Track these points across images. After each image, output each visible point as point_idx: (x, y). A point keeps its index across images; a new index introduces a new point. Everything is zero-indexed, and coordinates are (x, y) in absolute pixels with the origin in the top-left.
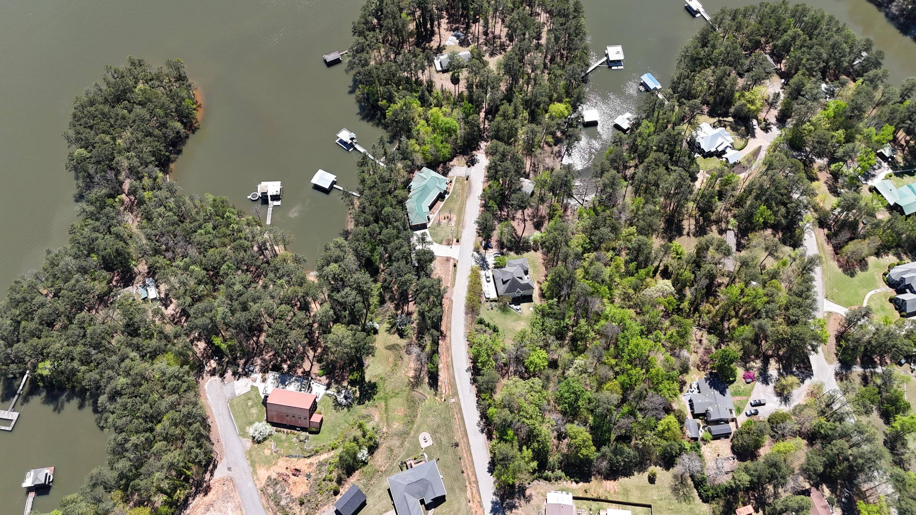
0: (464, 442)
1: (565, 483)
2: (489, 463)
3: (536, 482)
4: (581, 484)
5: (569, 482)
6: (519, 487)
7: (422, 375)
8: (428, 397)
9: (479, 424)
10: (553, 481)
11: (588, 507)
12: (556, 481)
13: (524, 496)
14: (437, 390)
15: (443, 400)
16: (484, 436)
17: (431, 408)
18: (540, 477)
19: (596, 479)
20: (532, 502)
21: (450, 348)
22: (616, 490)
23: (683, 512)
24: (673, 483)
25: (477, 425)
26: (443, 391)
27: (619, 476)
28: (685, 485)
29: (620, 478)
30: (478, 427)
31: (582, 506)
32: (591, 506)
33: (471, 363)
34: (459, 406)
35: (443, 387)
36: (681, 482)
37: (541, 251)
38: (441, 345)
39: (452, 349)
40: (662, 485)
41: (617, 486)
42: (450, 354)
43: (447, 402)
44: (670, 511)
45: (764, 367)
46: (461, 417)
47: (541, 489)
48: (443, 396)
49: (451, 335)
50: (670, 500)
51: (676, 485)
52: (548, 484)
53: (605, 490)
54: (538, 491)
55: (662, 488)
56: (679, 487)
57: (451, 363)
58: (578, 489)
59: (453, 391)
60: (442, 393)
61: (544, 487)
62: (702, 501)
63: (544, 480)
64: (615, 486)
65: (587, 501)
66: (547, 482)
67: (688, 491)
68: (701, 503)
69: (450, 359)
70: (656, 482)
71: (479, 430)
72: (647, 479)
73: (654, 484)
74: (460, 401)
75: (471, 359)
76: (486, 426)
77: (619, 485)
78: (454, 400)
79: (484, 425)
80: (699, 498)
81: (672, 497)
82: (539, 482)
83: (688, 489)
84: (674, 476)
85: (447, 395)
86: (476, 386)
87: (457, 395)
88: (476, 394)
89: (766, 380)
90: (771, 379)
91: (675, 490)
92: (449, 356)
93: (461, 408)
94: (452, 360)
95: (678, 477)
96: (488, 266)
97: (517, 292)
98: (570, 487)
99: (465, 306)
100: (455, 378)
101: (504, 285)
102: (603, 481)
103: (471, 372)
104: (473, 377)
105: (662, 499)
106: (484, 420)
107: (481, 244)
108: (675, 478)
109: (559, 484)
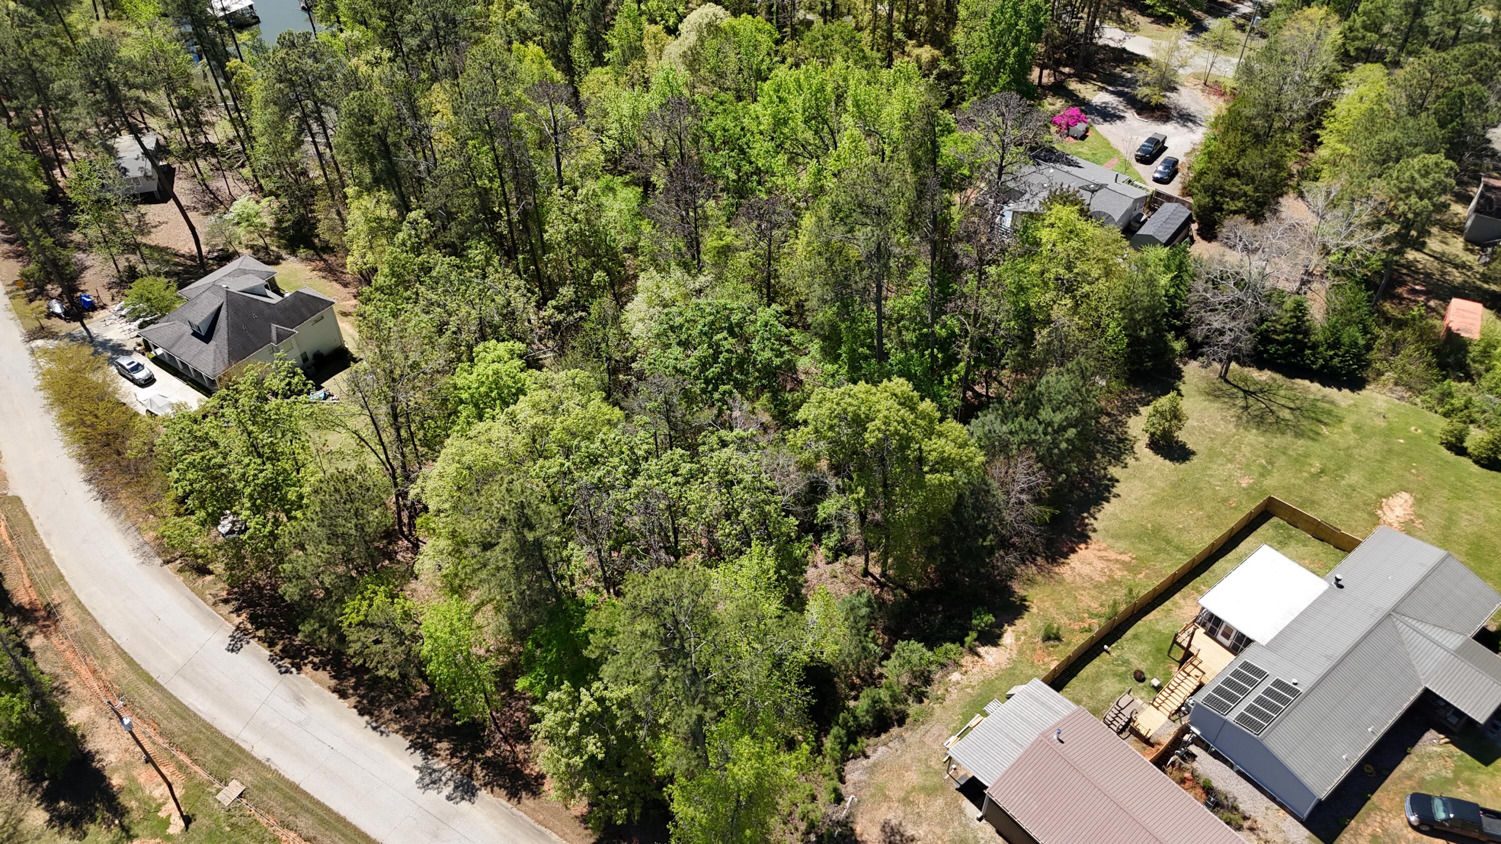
1: (955, 676)
3: (855, 771)
4: (1009, 637)
5: (967, 660)
9: (429, 779)
10: (913, 708)
11: (1122, 677)
12: (920, 698)
16: (488, 802)
18: (852, 737)
19: (1031, 582)
21: (96, 633)
22: (1126, 558)
23: (1356, 452)
24: (1232, 412)
25: (426, 787)
26: (157, 793)
27: (1084, 518)
28: (1262, 391)
29: (1092, 521)
30: (432, 793)
31: (1100, 689)
32: (1126, 662)
33: (238, 611)
34: (276, 788)
35: (141, 780)
36: (1245, 392)
37: (292, 258)
38: (45, 649)
39: (107, 628)
40: (1212, 439)
41: (1110, 547)
42: (110, 647)
43: (201, 821)
44: (1324, 478)
45: (1073, 100)
46: (323, 822)
47: (900, 777)
48: (162, 814)
49: (74, 597)
50: (1284, 453)
51: (1246, 408)
52: (906, 735)
53: (1095, 587)
54: (895, 794)
55: (1224, 445)
56: (1256, 406)
57: (133, 677)
58: (1021, 652)
59: (209, 756)
60: (151, 809)
61: (907, 757)
62: (1352, 390)
63: (878, 735)
64: (1104, 554)
65: (1096, 662)
66: (895, 731)
67: (1290, 393)
68: (1355, 395)
69: (116, 666)
70: (1190, 446)
71: (449, 798)
72: (1159, 459)
73: (1194, 453)
74: (268, 769)
75: (226, 601)
76: (465, 759)
77: (1110, 541)
78: (234, 789)
79: (455, 761)
80: (1335, 390)
81: (1278, 441)
82: (867, 757)
83: (1282, 393)
84: (1208, 394)
85: (186, 797)
86: (316, 667)
87: (237, 760)
88: (335, 691)
89: (1107, 115)
90: (1114, 108)
91: (1259, 421)
92: (104, 657)
93: (295, 788)
94: (131, 662)
95: (1220, 389)
96: (119, 350)
97: (278, 335)
98: (990, 674)
99: (89, 481)
100: (186, 709)
101: (212, 343)
102: (1057, 569)
103: (260, 639)
104: (278, 648)
105: (1264, 467)
106: (444, 745)
107: (51, 315)
108: (1218, 397)
109: (941, 699)
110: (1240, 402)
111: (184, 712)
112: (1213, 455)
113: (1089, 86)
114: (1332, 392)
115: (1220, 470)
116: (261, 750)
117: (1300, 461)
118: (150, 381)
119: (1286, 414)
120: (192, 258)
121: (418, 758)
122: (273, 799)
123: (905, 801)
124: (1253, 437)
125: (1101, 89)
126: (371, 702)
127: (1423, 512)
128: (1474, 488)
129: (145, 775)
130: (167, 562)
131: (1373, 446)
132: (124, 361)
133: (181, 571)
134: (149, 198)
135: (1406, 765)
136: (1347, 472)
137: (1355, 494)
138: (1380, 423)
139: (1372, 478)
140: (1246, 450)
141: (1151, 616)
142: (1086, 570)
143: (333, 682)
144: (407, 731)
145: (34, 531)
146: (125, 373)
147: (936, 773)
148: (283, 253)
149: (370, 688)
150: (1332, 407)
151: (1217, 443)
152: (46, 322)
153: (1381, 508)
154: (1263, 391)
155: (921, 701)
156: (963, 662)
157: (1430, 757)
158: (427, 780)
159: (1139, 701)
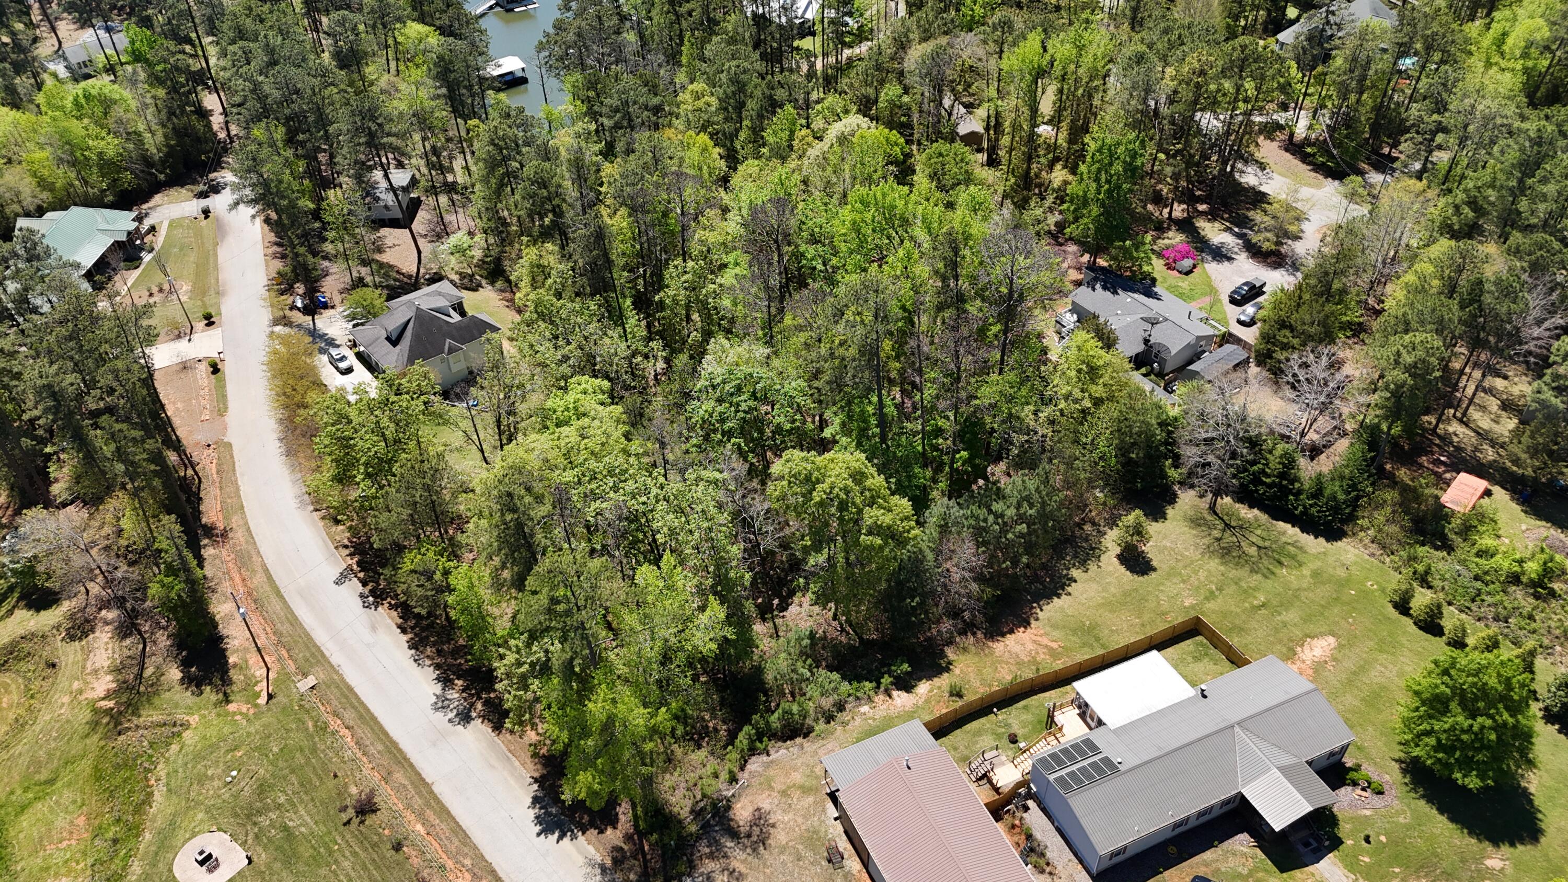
0: (400, 789)
1: (865, 709)
2: (536, 800)
3: (755, 764)
4: (923, 688)
5: (880, 698)
6: (697, 813)
7: (148, 672)
8: (194, 719)
9: (441, 704)
10: (820, 726)
11: (998, 736)
12: (830, 720)
13: (734, 834)
14: (226, 681)
15: (263, 700)
16: (479, 729)
17: (213, 747)
18: (760, 736)
20: (779, 837)
21: (253, 552)
22: (1055, 645)
23: (1303, 595)
24: (1206, 541)
25: (437, 709)
26: (258, 674)
27: (1033, 608)
28: (1241, 527)
29: (1038, 610)
30: (440, 714)
31: (977, 742)
32: (1008, 725)
33: (351, 555)
34: (338, 687)
35: (251, 662)
36: (1226, 525)
37: (490, 288)
38: (215, 557)
39: (262, 550)
40: (1177, 560)
41: (1046, 634)
42: (259, 564)
43: (280, 699)
44: (1263, 611)
45: (1193, 237)
46: (361, 717)
47: (787, 774)
48: (257, 689)
49: (246, 523)
50: (1236, 583)
51: (1218, 540)
52: (805, 745)
53: (1017, 663)
54: (778, 786)
55: (1185, 567)
56: (1229, 538)
57: (267, 588)
58: (927, 701)
59: (301, 655)
60: (250, 683)
61: (799, 762)
62: (1328, 540)
63: (785, 741)
64: (1039, 638)
65: (983, 720)
66: (799, 740)
67: (1265, 534)
68: (1329, 545)
69: (259, 579)
70: (1154, 563)
71: (450, 721)
72: (1122, 569)
73: (1155, 570)
74: (337, 672)
75: (346, 547)
76: (472, 695)
77: (1048, 629)
78: (311, 681)
79: (464, 695)
80: (1312, 537)
81: (1233, 573)
82: (768, 755)
83: (1259, 532)
84: (1192, 521)
85: (275, 680)
86: (391, 607)
87: (318, 662)
88: (399, 627)
89: (1220, 255)
90: (1229, 250)
91: (1226, 553)
92: (253, 570)
93: (351, 689)
94: (270, 577)
95: (1204, 519)
96: (331, 343)
97: (450, 348)
98: (893, 712)
99: (281, 440)
100: (297, 619)
101: (398, 347)
102: (990, 644)
103: (359, 579)
104: (369, 587)
105: (1212, 592)
106: (459, 682)
107: (293, 307)
108: (1199, 525)
109: (844, 724)
110: (1216, 533)
111: (294, 621)
112: (1172, 573)
113: (1217, 225)
114: (1308, 540)
115: (1172, 587)
116: (336, 657)
117: (1247, 593)
118: (349, 370)
119: (1253, 551)
120: (410, 277)
121: (438, 688)
122: (333, 695)
123: (784, 793)
124: (1214, 565)
125: (1228, 229)
126: (421, 640)
127: (1339, 656)
128: (1402, 645)
129: (253, 659)
130: (316, 510)
131: (1323, 592)
132: (334, 352)
133: (323, 518)
134: (394, 224)
135: (1208, 855)
136: (1287, 610)
137: (1285, 630)
138: (1341, 573)
139: (1307, 619)
140: (1202, 574)
141: (1047, 694)
142: (1017, 649)
143: (400, 621)
144: (438, 667)
145: (234, 470)
146: (333, 362)
147: (817, 777)
148: (484, 282)
149: (423, 629)
150: (1298, 552)
151: (1181, 564)
152: (288, 313)
153: (1303, 645)
154: (1243, 528)
155: (829, 722)
156: (876, 699)
157: (1234, 854)
158: (440, 704)
159: (1004, 758)
